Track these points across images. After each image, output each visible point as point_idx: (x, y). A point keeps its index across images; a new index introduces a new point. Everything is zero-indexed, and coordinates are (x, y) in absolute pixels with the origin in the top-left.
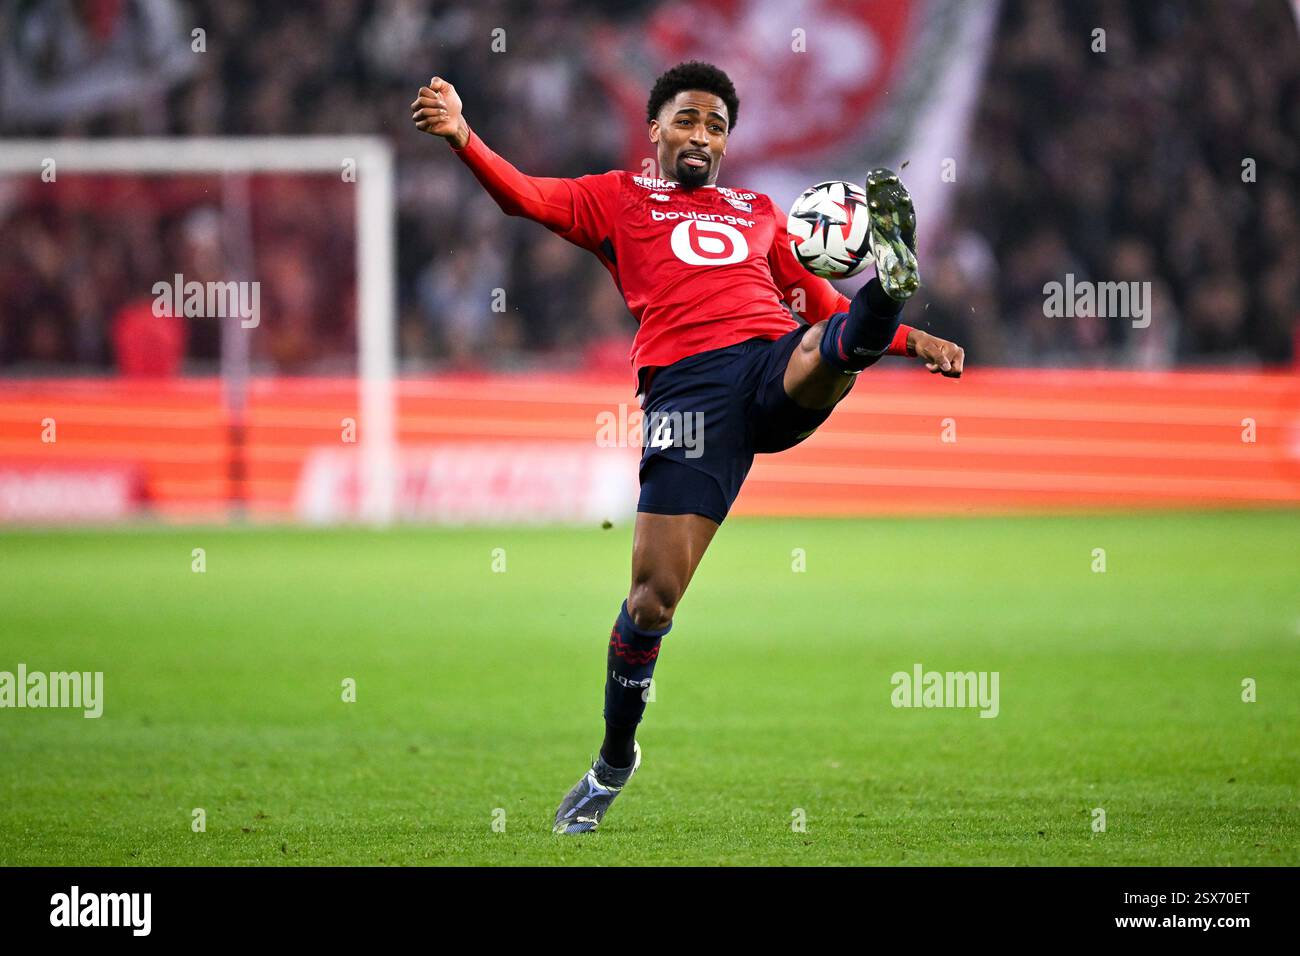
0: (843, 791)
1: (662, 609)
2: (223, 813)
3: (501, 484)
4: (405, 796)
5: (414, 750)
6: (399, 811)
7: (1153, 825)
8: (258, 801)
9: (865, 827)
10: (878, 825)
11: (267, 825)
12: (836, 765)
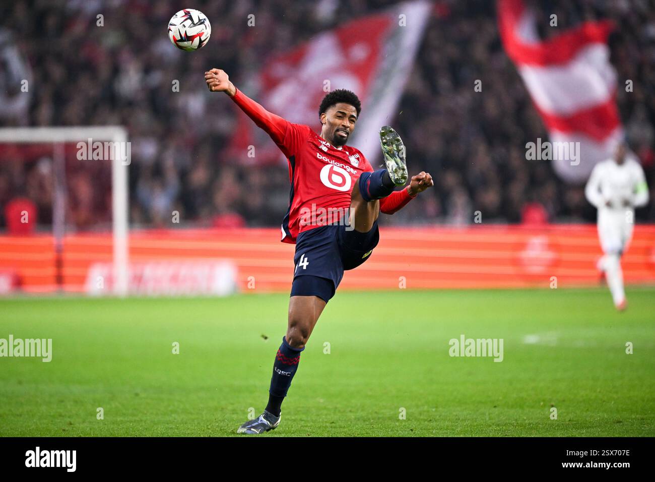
0: (325, 412)
1: (302, 338)
2: (54, 423)
3: (175, 279)
4: (133, 415)
5: (137, 395)
6: (131, 422)
7: (461, 426)
8: (69, 417)
9: (335, 427)
10: (340, 427)
11: (73, 428)
12: (322, 401)
